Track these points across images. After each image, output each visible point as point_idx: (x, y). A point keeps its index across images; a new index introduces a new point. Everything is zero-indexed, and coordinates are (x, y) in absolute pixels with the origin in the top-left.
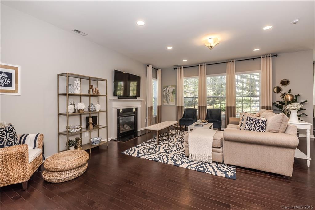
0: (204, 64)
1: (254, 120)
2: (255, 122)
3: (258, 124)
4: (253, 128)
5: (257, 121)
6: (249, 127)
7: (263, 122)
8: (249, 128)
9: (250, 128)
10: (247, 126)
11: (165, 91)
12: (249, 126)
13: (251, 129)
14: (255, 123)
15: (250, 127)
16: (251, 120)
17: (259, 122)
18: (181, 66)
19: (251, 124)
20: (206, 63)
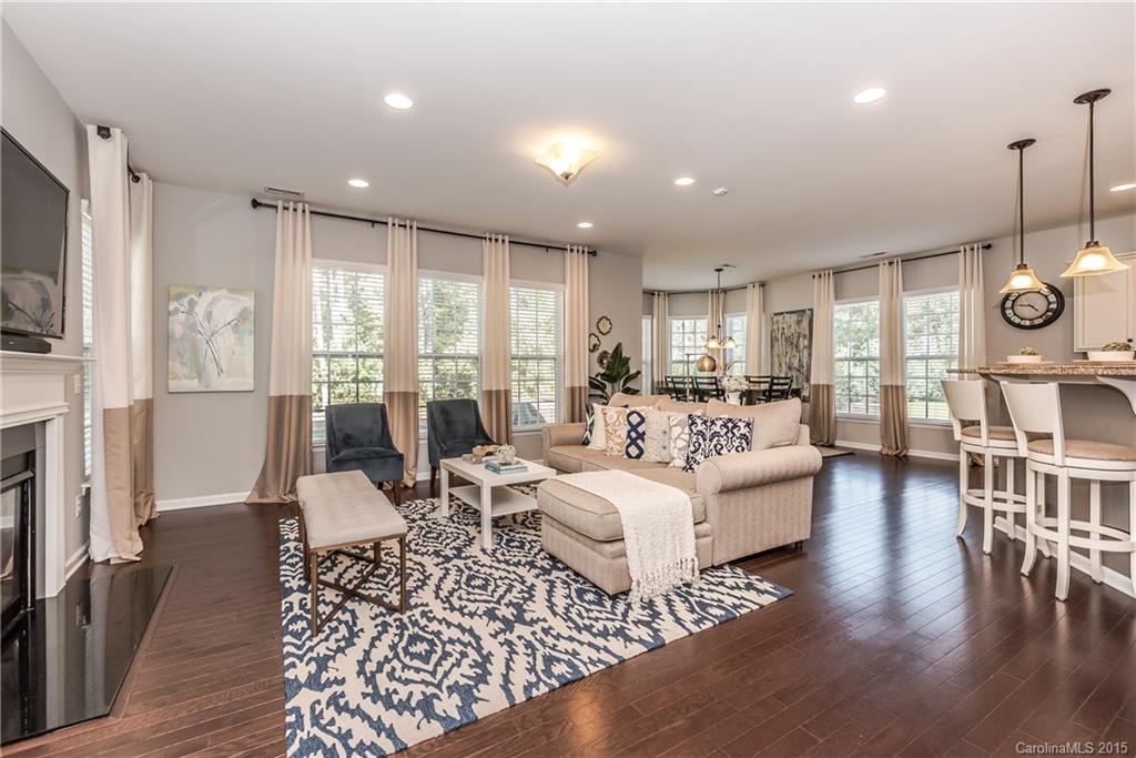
0: (408, 222)
1: (719, 423)
2: (725, 425)
3: (735, 431)
4: (724, 443)
5: (730, 425)
6: (713, 444)
7: (748, 425)
8: (712, 447)
9: (715, 446)
10: (705, 440)
11: (182, 317)
12: (711, 441)
13: (719, 447)
14: (725, 430)
15: (715, 442)
16: (709, 424)
17: (735, 426)
18: (296, 202)
19: (716, 434)
20: (418, 221)
